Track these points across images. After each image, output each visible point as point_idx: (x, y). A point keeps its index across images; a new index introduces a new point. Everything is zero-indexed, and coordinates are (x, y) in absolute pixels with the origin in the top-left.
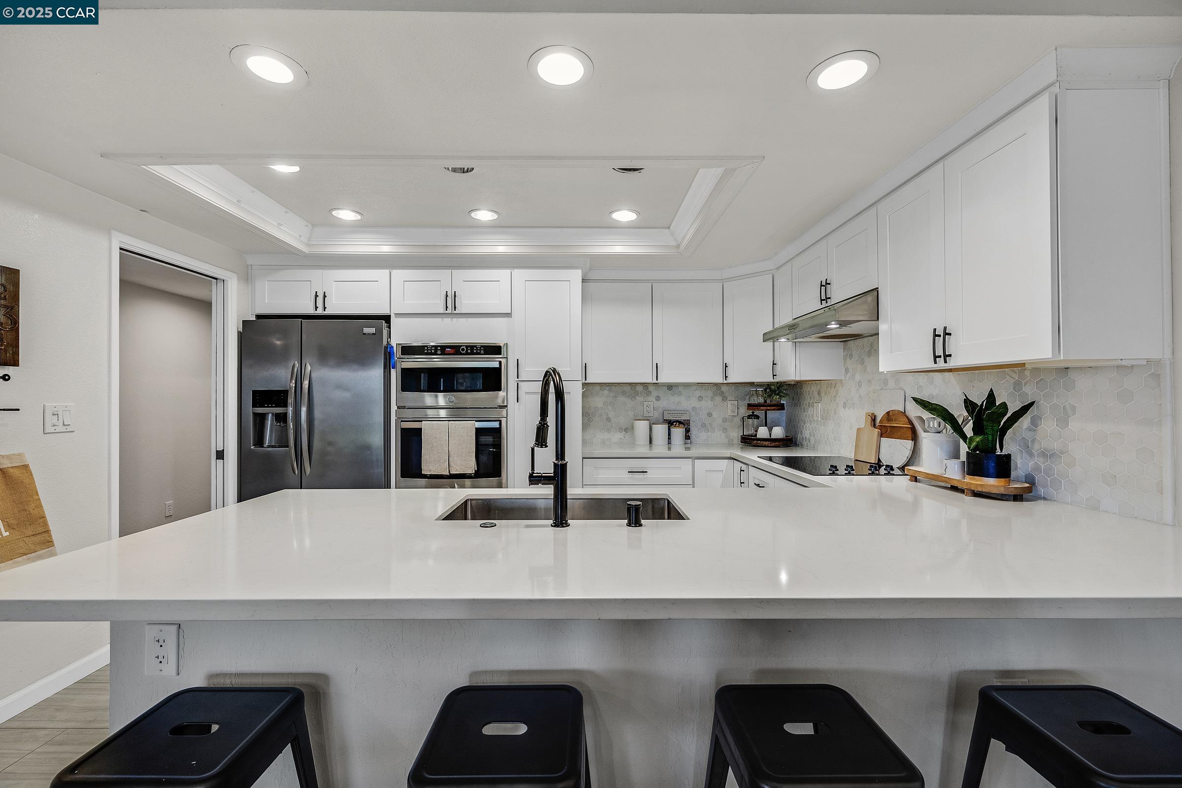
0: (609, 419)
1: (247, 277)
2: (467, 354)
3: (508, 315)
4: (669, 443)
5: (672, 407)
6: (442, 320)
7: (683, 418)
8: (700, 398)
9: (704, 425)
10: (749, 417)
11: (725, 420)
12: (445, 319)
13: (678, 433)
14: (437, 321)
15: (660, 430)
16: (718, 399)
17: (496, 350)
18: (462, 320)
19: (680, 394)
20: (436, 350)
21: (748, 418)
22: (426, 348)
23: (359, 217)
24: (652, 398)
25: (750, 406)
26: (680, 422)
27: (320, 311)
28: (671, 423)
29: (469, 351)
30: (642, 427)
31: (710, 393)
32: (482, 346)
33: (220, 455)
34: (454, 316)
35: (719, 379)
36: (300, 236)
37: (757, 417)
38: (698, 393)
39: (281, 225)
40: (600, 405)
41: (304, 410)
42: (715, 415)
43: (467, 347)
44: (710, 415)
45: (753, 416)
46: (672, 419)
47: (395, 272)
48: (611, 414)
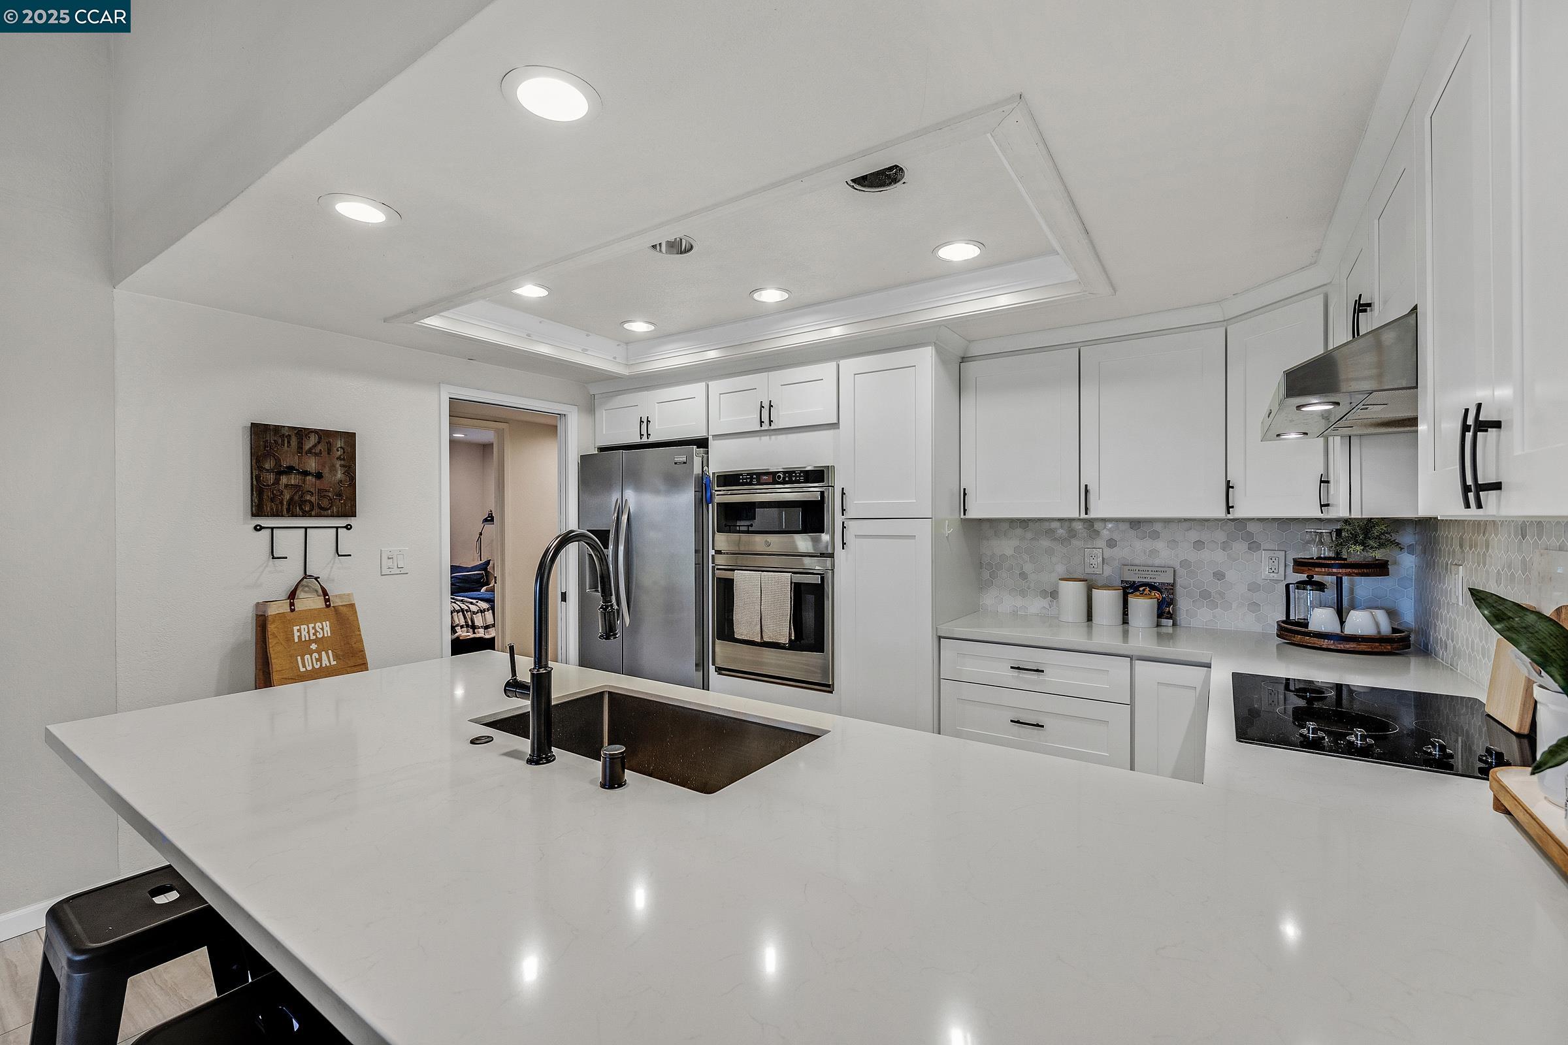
0: (1023, 576)
1: (590, 407)
2: (784, 482)
3: (835, 426)
4: (1125, 622)
5: (1140, 559)
6: (760, 439)
7: (1160, 579)
8: (1199, 545)
9: (1205, 595)
10: (1301, 585)
11: (1253, 587)
12: (763, 438)
13: (1142, 607)
14: (753, 441)
15: (1107, 600)
16: (1240, 547)
17: (817, 475)
18: (782, 438)
19: (1155, 536)
20: (752, 478)
21: (1298, 588)
22: (741, 477)
23: (652, 328)
24: (1101, 543)
25: (1300, 565)
26: (1153, 587)
27: (645, 439)
28: (1129, 589)
29: (787, 479)
30: (1072, 592)
31: (1220, 536)
32: (801, 471)
33: (564, 597)
34: (773, 433)
35: (1220, 513)
36: (615, 358)
37: (1320, 587)
38: (1194, 535)
39: (587, 350)
40: (1009, 552)
41: (621, 548)
42: (1231, 576)
43: (784, 473)
44: (1219, 576)
45: (1310, 583)
46: (1137, 580)
47: (713, 384)
48: (1028, 568)
